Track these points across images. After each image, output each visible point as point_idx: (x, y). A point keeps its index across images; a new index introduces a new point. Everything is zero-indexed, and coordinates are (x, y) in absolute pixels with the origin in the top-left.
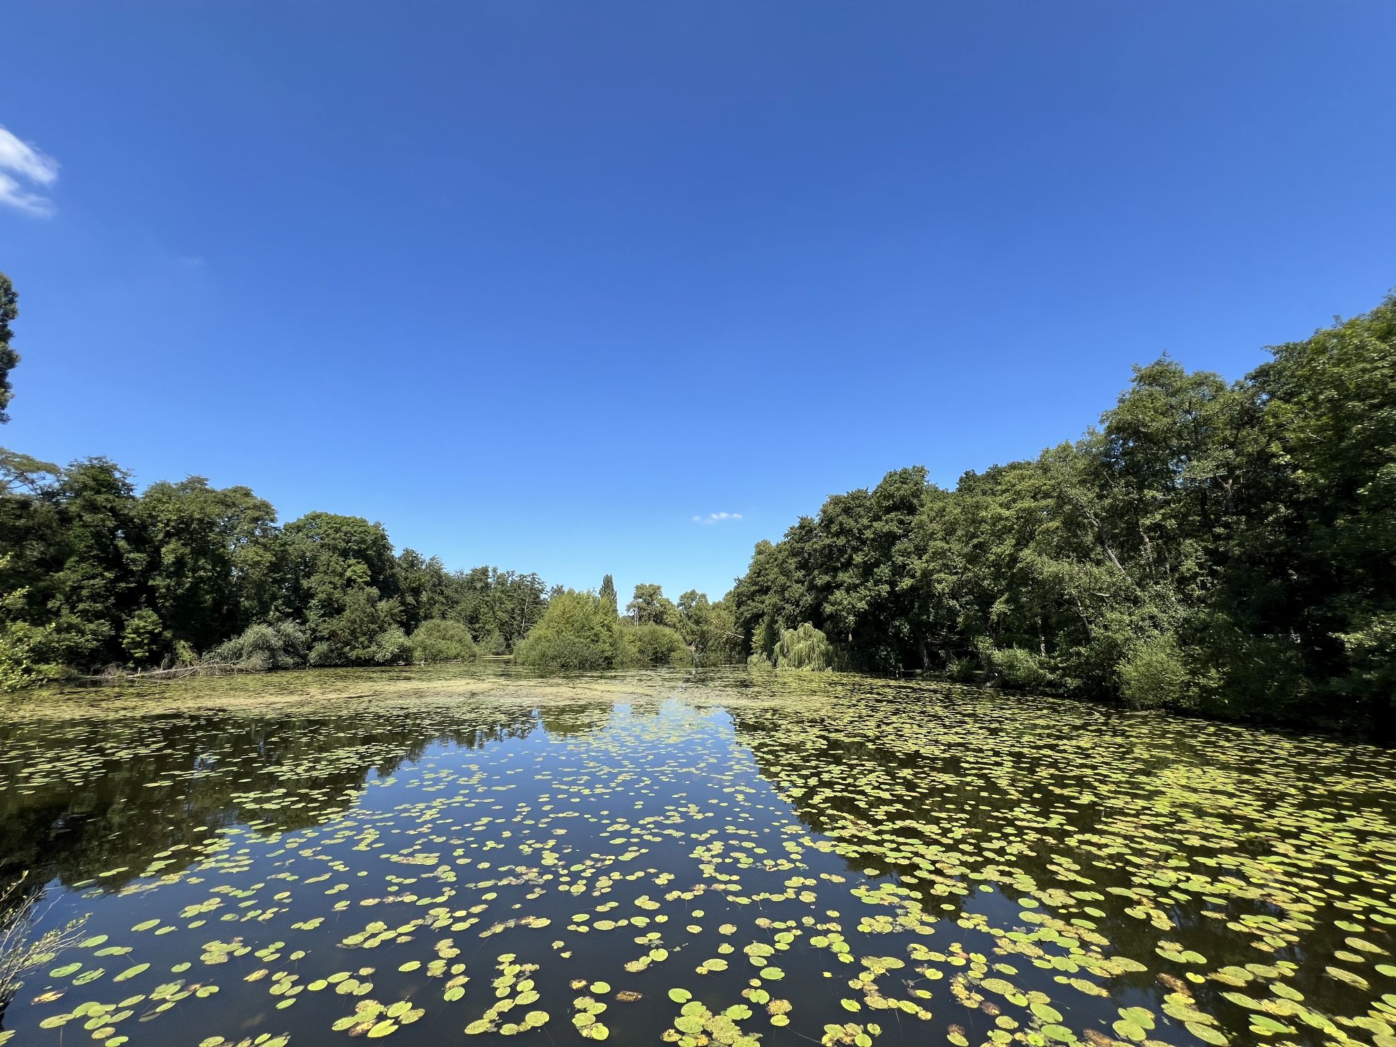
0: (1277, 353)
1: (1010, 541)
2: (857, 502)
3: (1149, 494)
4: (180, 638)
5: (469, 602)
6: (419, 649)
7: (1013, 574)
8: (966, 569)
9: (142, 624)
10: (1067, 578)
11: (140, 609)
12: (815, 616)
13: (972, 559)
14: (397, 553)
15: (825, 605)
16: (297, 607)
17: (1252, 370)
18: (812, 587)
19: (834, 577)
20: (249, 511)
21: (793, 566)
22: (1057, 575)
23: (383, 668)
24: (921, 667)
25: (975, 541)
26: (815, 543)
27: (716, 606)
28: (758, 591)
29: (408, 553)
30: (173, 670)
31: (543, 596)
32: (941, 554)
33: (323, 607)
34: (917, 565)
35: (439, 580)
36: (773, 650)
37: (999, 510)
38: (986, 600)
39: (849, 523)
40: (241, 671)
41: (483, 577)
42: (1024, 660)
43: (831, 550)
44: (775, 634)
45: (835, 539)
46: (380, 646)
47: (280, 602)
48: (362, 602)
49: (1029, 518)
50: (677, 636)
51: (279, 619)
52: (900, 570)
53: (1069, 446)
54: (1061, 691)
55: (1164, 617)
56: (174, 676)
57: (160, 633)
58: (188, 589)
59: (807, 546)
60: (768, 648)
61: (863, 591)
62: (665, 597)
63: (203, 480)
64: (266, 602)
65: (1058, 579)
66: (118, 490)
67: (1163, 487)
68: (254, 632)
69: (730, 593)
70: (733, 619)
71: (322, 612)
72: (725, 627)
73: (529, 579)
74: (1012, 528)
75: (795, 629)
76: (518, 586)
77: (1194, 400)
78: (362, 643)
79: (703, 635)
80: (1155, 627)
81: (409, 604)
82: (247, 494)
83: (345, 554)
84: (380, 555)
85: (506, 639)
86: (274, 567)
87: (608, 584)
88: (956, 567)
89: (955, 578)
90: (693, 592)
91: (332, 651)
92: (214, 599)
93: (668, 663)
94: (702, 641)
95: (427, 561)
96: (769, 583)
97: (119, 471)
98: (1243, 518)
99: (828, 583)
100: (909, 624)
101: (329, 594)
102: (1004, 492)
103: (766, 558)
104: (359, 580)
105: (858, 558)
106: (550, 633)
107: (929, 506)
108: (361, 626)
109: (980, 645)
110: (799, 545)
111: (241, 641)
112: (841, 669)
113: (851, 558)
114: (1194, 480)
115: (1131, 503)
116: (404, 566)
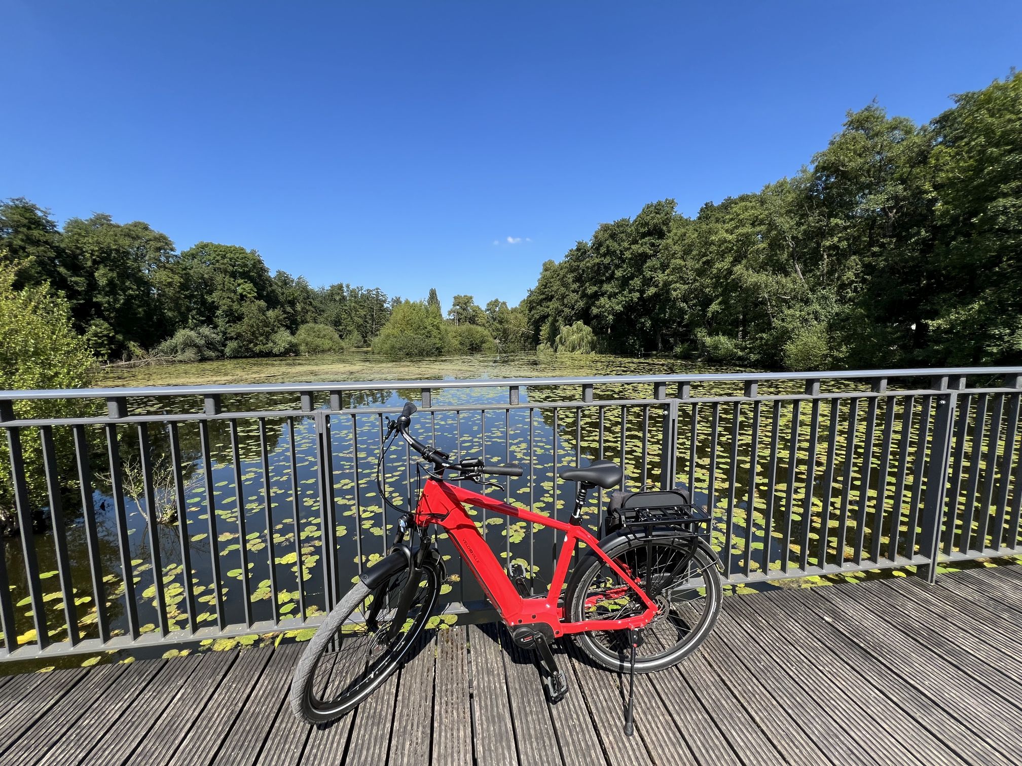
0: (958, 101)
1: (729, 259)
2: (622, 229)
3: (834, 221)
4: (130, 340)
5: (332, 310)
6: (303, 344)
7: (728, 284)
8: (695, 280)
9: (99, 330)
10: (763, 286)
11: (93, 319)
12: (585, 316)
13: (700, 273)
14: (272, 274)
15: (593, 308)
16: (208, 314)
17: (937, 115)
18: (584, 295)
19: (600, 288)
20: (151, 243)
21: (571, 280)
22: (757, 284)
23: (281, 358)
24: (656, 350)
25: (704, 259)
26: (588, 262)
27: (514, 310)
28: (545, 299)
29: (280, 274)
30: (132, 362)
31: (385, 305)
32: (679, 269)
33: (227, 316)
34: (661, 277)
35: (308, 295)
36: (554, 341)
37: (725, 235)
38: (706, 302)
39: (614, 246)
40: (181, 362)
41: (340, 292)
42: (725, 342)
43: (599, 268)
44: (556, 330)
45: (603, 259)
46: (275, 343)
47: (194, 312)
48: (256, 312)
49: (746, 240)
50: (486, 332)
51: (196, 326)
52: (648, 282)
53: (785, 182)
54: (746, 363)
55: (823, 312)
56: (134, 366)
57: (114, 337)
58: (124, 304)
59: (582, 265)
60: (551, 339)
61: (620, 298)
62: (476, 304)
63: (107, 216)
64: (184, 313)
65: (756, 287)
66: (44, 228)
67: (845, 216)
68: (181, 335)
69: (524, 300)
70: (526, 320)
71: (227, 319)
72: (521, 325)
73: (374, 293)
74: (732, 249)
75: (571, 325)
76: (366, 298)
77: (885, 143)
78: (261, 341)
79: (505, 331)
80: (816, 319)
81: (289, 313)
82: (146, 228)
83: (233, 275)
84: (260, 276)
85: (363, 337)
86: (184, 286)
87: (433, 295)
88: (688, 279)
89: (686, 287)
90: (497, 301)
91: (240, 347)
92: (145, 311)
93: (481, 351)
94: (505, 335)
95: (296, 280)
96: (553, 293)
97: (39, 210)
98: (894, 240)
99: (596, 292)
100: (651, 320)
101: (230, 306)
102: (732, 220)
103: (550, 273)
104: (249, 295)
105: (619, 273)
106: (396, 332)
107: (675, 231)
108: (258, 330)
109: (699, 335)
110: (576, 264)
111: (174, 341)
112: (601, 352)
113: (613, 272)
114: (867, 210)
115: (820, 228)
116: (280, 284)
